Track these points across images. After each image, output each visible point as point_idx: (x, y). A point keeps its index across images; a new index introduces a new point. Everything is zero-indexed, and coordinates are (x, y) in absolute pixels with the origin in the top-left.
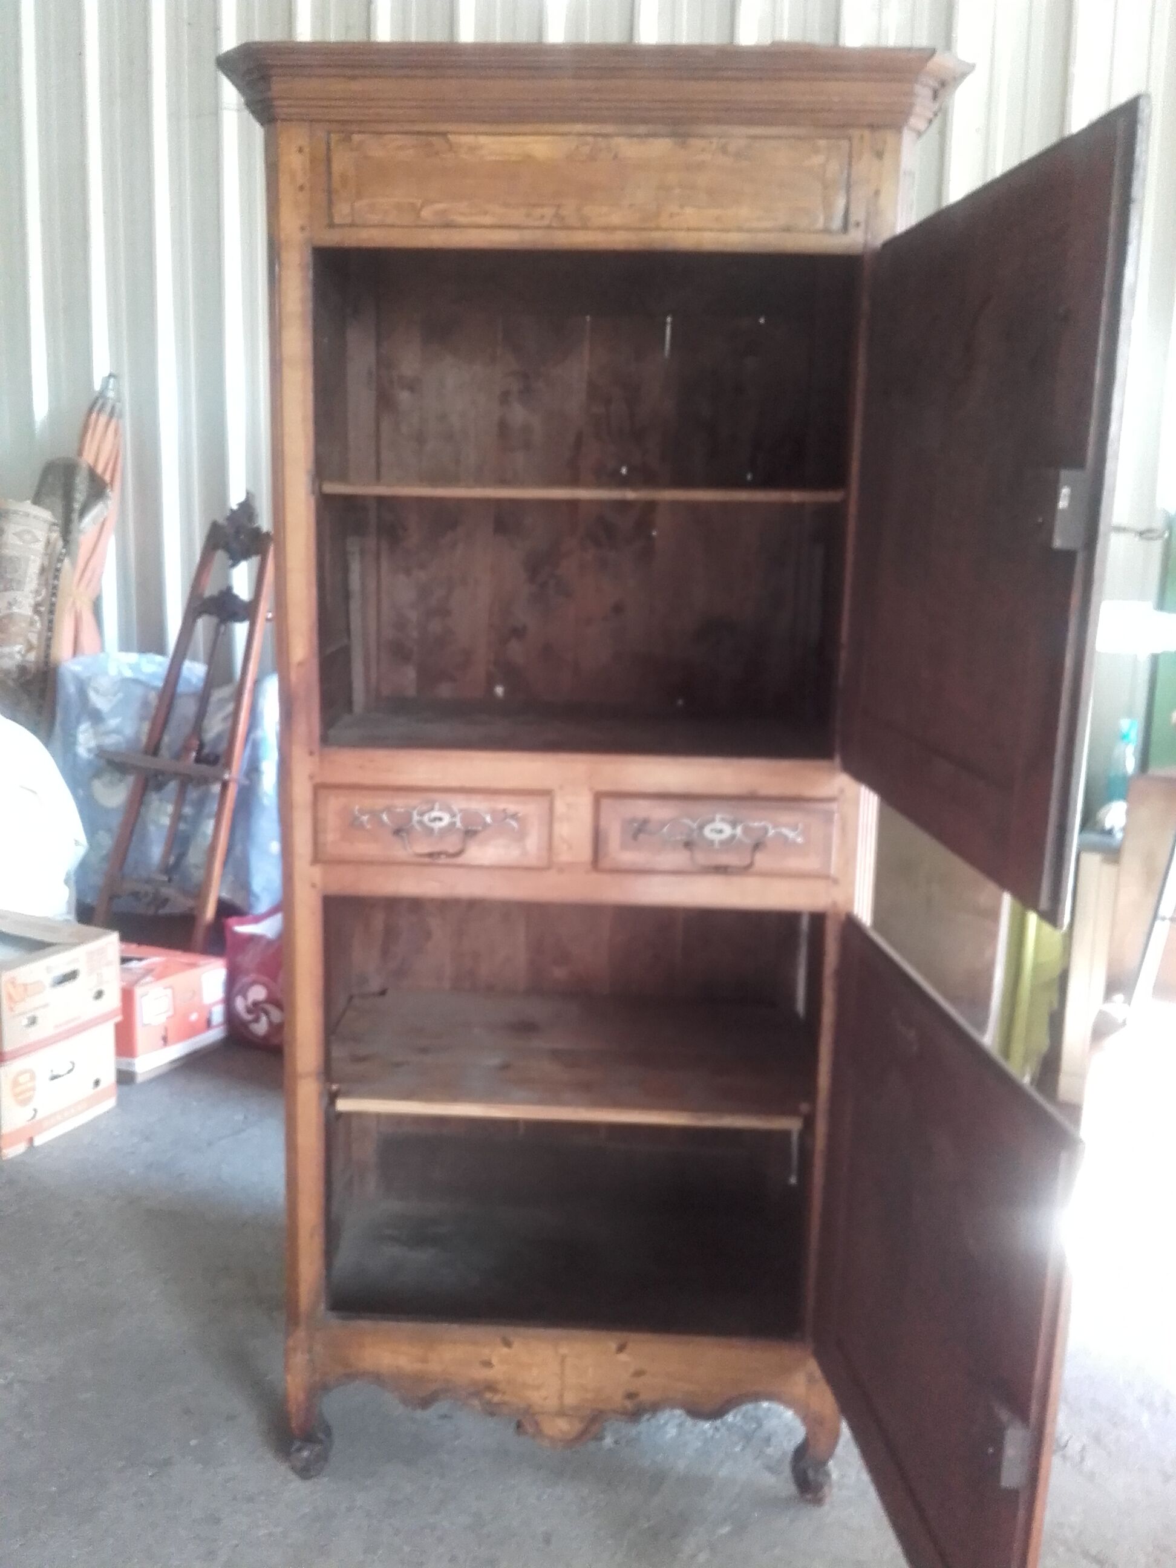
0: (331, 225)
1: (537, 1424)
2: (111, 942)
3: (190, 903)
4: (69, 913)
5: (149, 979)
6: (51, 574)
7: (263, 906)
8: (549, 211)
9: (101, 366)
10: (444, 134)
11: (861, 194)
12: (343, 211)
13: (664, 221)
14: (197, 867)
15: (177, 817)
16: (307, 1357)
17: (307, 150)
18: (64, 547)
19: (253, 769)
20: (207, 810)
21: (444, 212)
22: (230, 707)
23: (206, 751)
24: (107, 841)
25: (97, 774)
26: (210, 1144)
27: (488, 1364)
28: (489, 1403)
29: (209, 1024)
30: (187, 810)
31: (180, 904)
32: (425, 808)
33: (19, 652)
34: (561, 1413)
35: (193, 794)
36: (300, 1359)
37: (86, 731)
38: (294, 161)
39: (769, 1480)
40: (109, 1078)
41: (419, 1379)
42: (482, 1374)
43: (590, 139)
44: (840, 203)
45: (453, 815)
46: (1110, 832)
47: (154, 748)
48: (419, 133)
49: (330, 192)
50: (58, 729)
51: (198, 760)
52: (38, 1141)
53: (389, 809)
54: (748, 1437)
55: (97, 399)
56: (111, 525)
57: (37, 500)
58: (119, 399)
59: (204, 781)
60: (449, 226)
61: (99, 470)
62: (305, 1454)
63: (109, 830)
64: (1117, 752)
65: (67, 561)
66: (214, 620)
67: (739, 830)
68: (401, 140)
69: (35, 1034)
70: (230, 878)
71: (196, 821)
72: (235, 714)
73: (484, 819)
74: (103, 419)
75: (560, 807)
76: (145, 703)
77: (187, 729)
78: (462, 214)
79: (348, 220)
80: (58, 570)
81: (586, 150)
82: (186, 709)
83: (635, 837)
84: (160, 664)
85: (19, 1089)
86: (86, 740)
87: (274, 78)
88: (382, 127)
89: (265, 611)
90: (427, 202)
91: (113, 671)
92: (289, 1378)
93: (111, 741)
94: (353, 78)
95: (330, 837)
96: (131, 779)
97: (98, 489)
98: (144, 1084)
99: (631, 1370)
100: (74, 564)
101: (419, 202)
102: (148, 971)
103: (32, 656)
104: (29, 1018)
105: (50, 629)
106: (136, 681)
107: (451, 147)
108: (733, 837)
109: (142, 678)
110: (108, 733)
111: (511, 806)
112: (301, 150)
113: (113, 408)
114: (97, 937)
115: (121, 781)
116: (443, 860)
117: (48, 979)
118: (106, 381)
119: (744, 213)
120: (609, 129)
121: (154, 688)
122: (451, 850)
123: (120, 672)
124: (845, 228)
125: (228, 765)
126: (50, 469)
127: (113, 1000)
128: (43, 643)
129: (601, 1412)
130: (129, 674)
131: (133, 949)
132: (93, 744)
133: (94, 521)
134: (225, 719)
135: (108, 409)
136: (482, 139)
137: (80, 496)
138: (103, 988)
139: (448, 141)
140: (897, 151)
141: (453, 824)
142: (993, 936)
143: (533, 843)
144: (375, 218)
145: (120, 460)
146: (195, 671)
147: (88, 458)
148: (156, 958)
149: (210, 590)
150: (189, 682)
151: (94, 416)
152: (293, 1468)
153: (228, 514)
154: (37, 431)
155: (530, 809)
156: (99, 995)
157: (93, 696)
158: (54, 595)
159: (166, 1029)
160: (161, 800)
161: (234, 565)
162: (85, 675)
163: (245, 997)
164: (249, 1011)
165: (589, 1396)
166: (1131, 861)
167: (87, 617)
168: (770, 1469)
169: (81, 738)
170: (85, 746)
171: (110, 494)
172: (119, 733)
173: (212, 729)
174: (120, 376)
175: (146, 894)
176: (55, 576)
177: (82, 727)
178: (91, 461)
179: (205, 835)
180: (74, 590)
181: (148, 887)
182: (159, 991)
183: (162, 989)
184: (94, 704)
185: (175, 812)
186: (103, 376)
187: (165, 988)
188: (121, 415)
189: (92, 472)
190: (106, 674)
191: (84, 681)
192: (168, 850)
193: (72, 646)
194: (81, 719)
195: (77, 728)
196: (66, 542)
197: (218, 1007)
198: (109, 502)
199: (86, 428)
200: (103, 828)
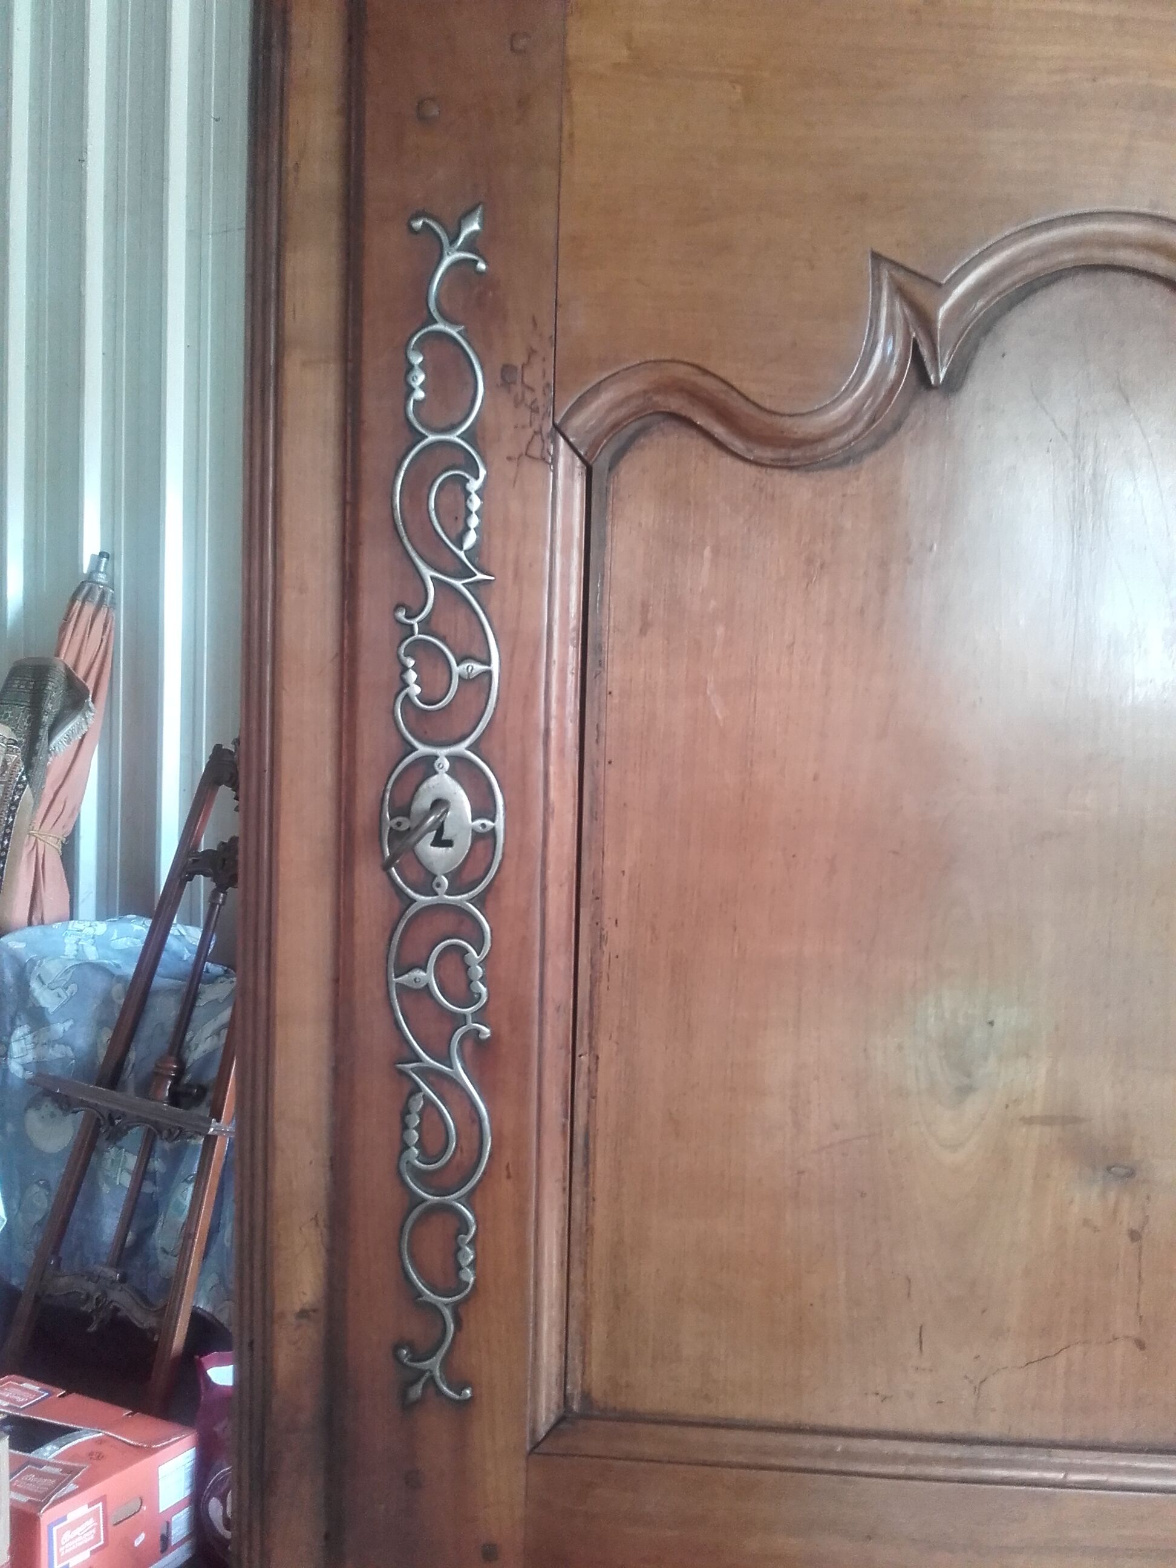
3: (153, 1319)
6: (5, 808)
9: (92, 543)
14: (165, 1252)
15: (142, 1174)
18: (26, 772)
20: (182, 1170)
22: (225, 1015)
23: (187, 1080)
25: (33, 1104)
29: (165, 1544)
30: (157, 1165)
35: (163, 1145)
37: (23, 1037)
47: (114, 1071)
51: (175, 1099)
55: (84, 583)
56: (91, 743)
58: (111, 582)
59: (180, 1132)
61: (80, 674)
63: (47, 1186)
65: (28, 792)
71: (168, 1182)
74: (89, 609)
76: (107, 1001)
77: (161, 1044)
80: (15, 804)
82: (163, 1012)
84: (136, 935)
86: (21, 1052)
93: (56, 1053)
96: (76, 1120)
97: (77, 699)
100: (37, 796)
106: (97, 967)
109: (108, 960)
110: (51, 1043)
113: (103, 595)
115: (63, 1119)
118: (96, 560)
121: (120, 979)
123: (80, 951)
125: (216, 1111)
126: (17, 671)
130: (92, 954)
132: (30, 1057)
133: (69, 740)
134: (217, 1033)
135: (97, 595)
137: (51, 707)
145: (110, 658)
146: (184, 940)
147: (67, 657)
151: (78, 604)
154: (9, 624)
157: (34, 985)
158: (6, 835)
160: (118, 1151)
162: (28, 958)
163: (223, 1501)
164: (227, 1524)
167: (53, 862)
169: (15, 1048)
170: (19, 1060)
171: (91, 705)
172: (66, 1044)
173: (197, 1046)
174: (113, 554)
175: (89, 1297)
176: (10, 811)
177: (18, 1033)
178: (70, 662)
179: (178, 1207)
180: (37, 827)
181: (91, 1287)
182: (84, 1510)
183: (86, 1506)
184: (36, 999)
185: (138, 1167)
186: (93, 556)
187: (90, 1505)
188: (114, 604)
189: (70, 677)
190: (57, 954)
191: (26, 964)
192: (126, 1224)
193: (28, 905)
194: (18, 1022)
195: (11, 1034)
196: (29, 766)
197: (182, 1513)
198: (89, 714)
199: (67, 619)
200: (37, 1183)
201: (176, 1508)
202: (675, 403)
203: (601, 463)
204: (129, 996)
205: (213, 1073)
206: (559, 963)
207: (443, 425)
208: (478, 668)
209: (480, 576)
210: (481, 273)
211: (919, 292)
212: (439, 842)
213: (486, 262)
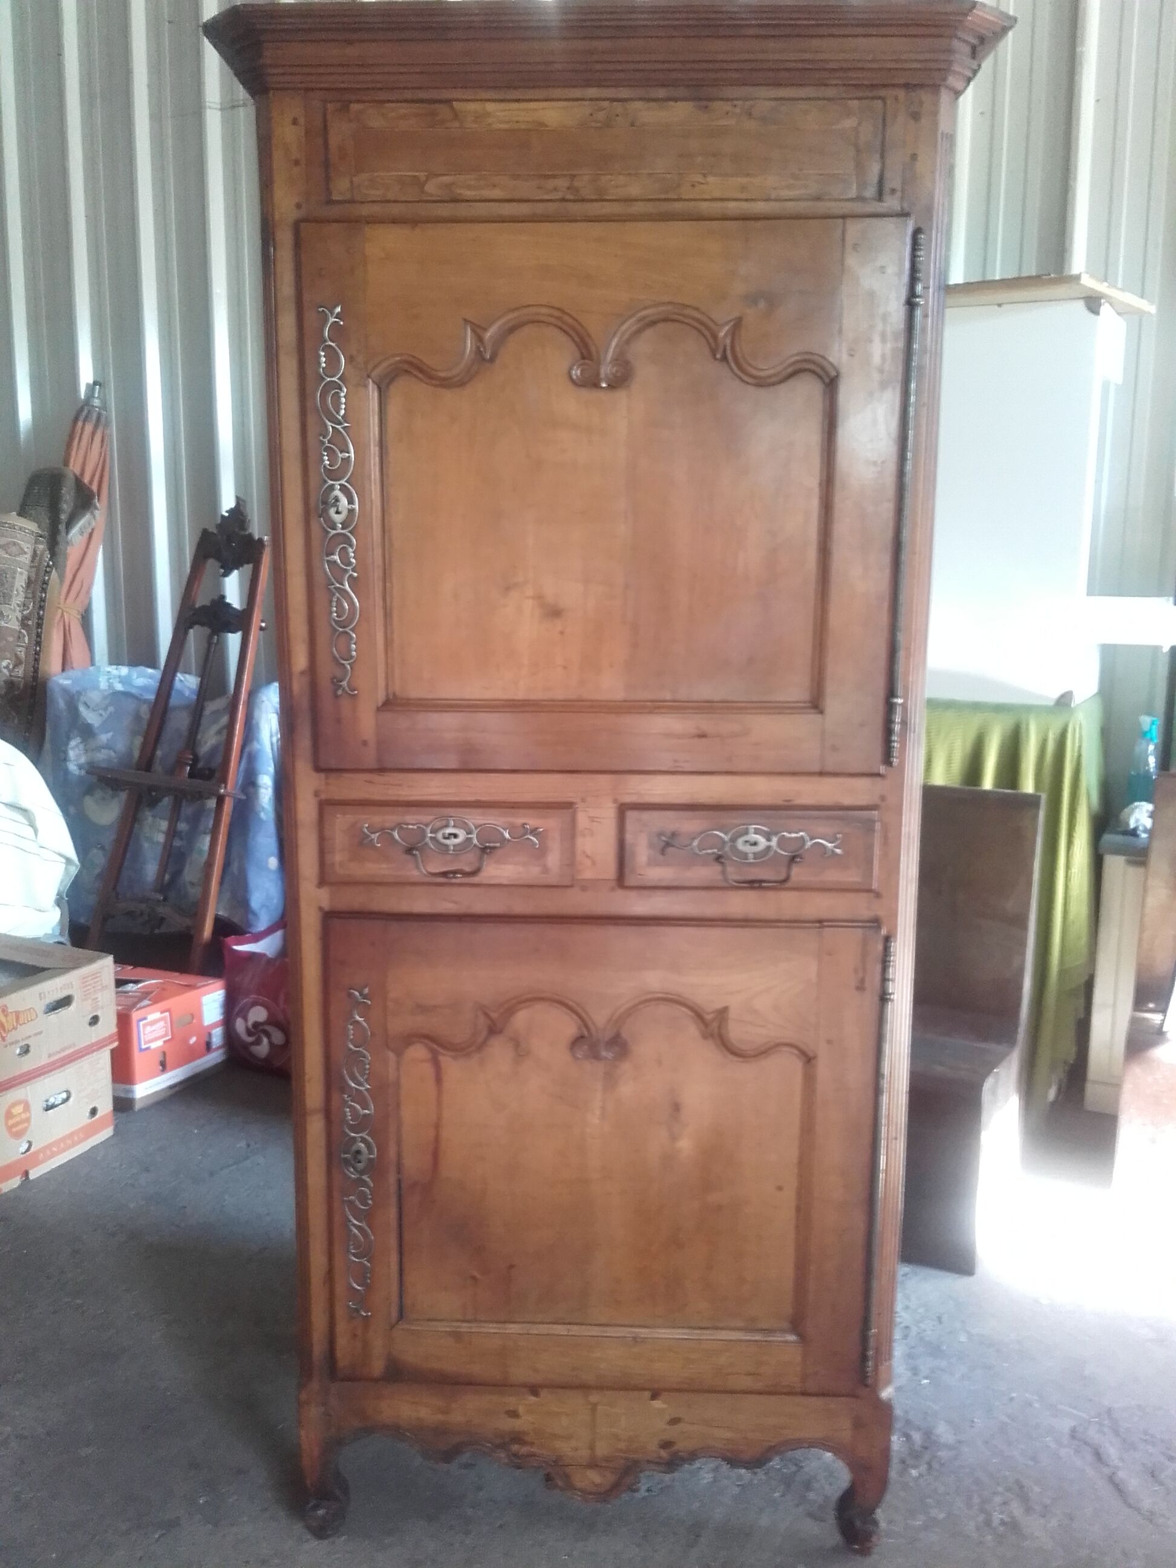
0: (330, 202)
1: (567, 1477)
2: (106, 966)
3: (188, 922)
4: (61, 934)
5: (146, 1002)
6: (38, 586)
7: (262, 924)
8: (562, 183)
9: (86, 374)
10: (448, 102)
11: (896, 159)
12: (341, 187)
13: (686, 192)
14: (192, 884)
15: (172, 833)
16: (322, 1409)
17: (302, 121)
18: (51, 559)
19: (250, 783)
20: (202, 828)
21: (449, 186)
22: (225, 720)
23: (200, 765)
24: (100, 859)
25: (89, 791)
26: (212, 1174)
27: (514, 1414)
28: (516, 1455)
29: (208, 1046)
30: (182, 826)
31: (177, 923)
32: (438, 824)
33: (7, 667)
34: (593, 1464)
35: (187, 810)
36: (314, 1412)
37: (77, 746)
38: (288, 134)
39: (811, 1528)
40: (106, 1106)
41: (441, 1431)
42: (508, 1424)
43: (606, 104)
44: (875, 168)
45: (469, 832)
46: (1134, 833)
47: (146, 763)
48: (422, 101)
49: (327, 165)
50: (47, 746)
51: (191, 775)
52: (33, 1175)
53: (399, 826)
54: (788, 1482)
55: (81, 409)
56: (98, 536)
57: (22, 513)
58: (105, 406)
59: (199, 796)
60: (455, 200)
61: (86, 480)
62: (321, 1512)
63: (103, 848)
64: (1138, 749)
65: (54, 574)
66: (207, 631)
67: (775, 840)
68: (404, 109)
69: (28, 1064)
70: (228, 895)
71: (191, 837)
72: (230, 727)
73: (502, 834)
74: (89, 428)
75: (582, 820)
76: (137, 717)
77: (180, 743)
78: (469, 187)
79: (348, 196)
80: (45, 583)
81: (601, 116)
82: (179, 722)
83: (663, 852)
84: (151, 677)
85: (11, 1122)
86: (76, 756)
87: (265, 44)
88: (382, 95)
89: (257, 621)
90: (432, 175)
91: (103, 685)
92: (303, 1433)
93: (101, 756)
94: (350, 42)
95: (338, 857)
96: (123, 796)
97: (85, 500)
98: (141, 1110)
99: (667, 1418)
100: (62, 577)
101: (422, 175)
102: (145, 994)
103: (20, 671)
104: (21, 1047)
105: (39, 643)
106: (126, 694)
107: (456, 116)
108: (769, 848)
109: (133, 691)
110: (99, 749)
111: (531, 821)
112: (295, 122)
113: (99, 416)
114: (91, 961)
115: (113, 797)
116: (459, 879)
117: (41, 1006)
118: (91, 388)
119: (770, 181)
120: (624, 93)
121: (145, 701)
122: (467, 869)
123: (110, 686)
124: (880, 196)
125: (224, 780)
126: (35, 480)
127: (108, 1026)
128: (32, 658)
129: (636, 1462)
130: (119, 687)
131: (129, 971)
132: (83, 760)
133: (81, 533)
134: (219, 732)
135: (94, 416)
136: (490, 107)
137: (66, 506)
138: (99, 1013)
139: (452, 108)
140: (935, 113)
141: (469, 840)
142: (1023, 944)
143: (554, 859)
144: (375, 193)
145: (107, 469)
146: (187, 682)
147: (75, 467)
148: (152, 980)
149: (202, 600)
150: (181, 693)
151: (80, 424)
152: (309, 1528)
153: (219, 521)
154: (22, 441)
155: (551, 824)
156: (95, 1020)
157: (82, 709)
158: (41, 608)
159: (164, 1054)
160: (154, 816)
161: (226, 575)
162: (74, 690)
163: (245, 1019)
164: (249, 1033)
165: (622, 1445)
166: (1158, 862)
167: (76, 630)
168: (811, 1515)
169: (72, 754)
170: (75, 763)
171: (98, 504)
172: (110, 749)
173: (206, 743)
174: (104, 383)
175: (142, 914)
176: (43, 589)
177: (73, 743)
178: (77, 471)
179: (201, 851)
180: (62, 601)
181: (143, 906)
182: (157, 1015)
183: (159, 1013)
184: (85, 719)
185: (169, 828)
186: (88, 385)
187: (162, 1012)
188: (107, 424)
189: (78, 481)
190: (96, 687)
191: (74, 695)
192: (163, 868)
193: (61, 661)
194: (72, 735)
195: (67, 744)
196: (53, 554)
197: (218, 1029)
198: (97, 512)
199: (71, 437)
200: (96, 847)
201: (214, 1026)
202: (406, 367)
203: (383, 387)
204: (153, 712)
205: (219, 759)
206: (378, 552)
207: (330, 374)
208: (347, 455)
209: (346, 425)
210: (341, 325)
211: (478, 331)
212: (338, 512)
213: (343, 321)
